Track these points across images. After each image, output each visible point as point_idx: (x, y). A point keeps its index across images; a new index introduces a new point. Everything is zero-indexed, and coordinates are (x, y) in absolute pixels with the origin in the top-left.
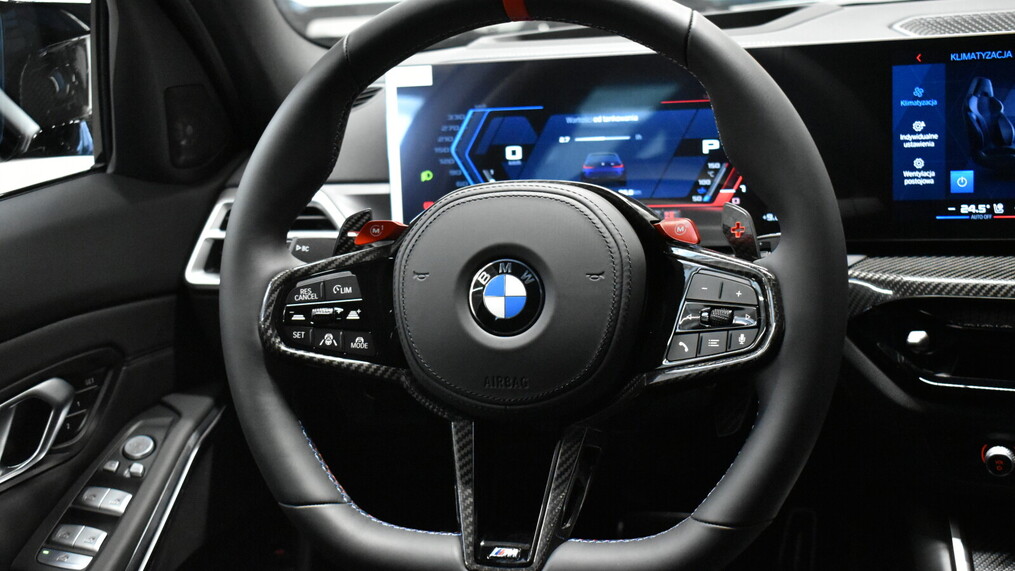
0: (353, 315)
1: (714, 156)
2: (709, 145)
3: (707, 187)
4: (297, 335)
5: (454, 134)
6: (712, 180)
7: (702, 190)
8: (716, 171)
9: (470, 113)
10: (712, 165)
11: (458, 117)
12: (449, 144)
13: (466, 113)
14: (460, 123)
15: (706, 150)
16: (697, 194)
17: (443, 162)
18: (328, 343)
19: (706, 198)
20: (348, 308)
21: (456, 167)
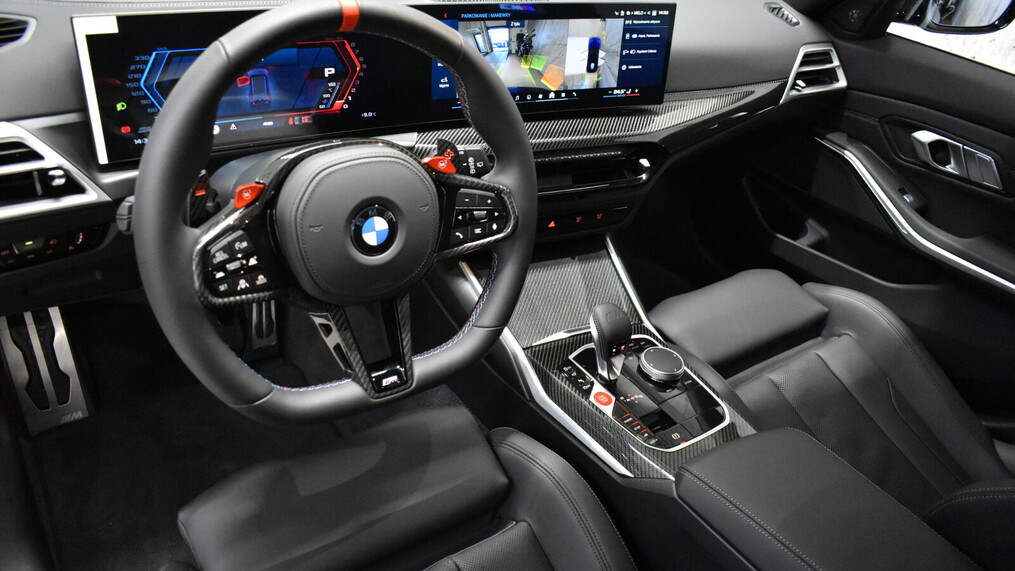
0: (253, 262)
1: (332, 78)
2: (329, 72)
3: (328, 99)
4: (222, 288)
5: (142, 72)
6: (331, 94)
7: (325, 101)
8: (333, 88)
9: (154, 53)
10: (331, 85)
11: (143, 58)
12: (139, 80)
13: (150, 55)
14: (146, 63)
15: (326, 75)
16: (322, 104)
17: (134, 94)
18: (243, 287)
19: (329, 106)
20: (247, 257)
21: (146, 97)
